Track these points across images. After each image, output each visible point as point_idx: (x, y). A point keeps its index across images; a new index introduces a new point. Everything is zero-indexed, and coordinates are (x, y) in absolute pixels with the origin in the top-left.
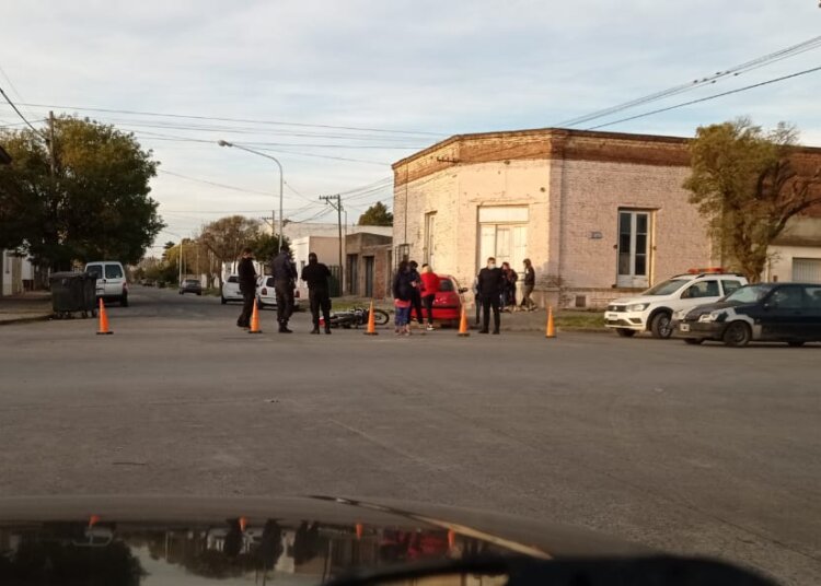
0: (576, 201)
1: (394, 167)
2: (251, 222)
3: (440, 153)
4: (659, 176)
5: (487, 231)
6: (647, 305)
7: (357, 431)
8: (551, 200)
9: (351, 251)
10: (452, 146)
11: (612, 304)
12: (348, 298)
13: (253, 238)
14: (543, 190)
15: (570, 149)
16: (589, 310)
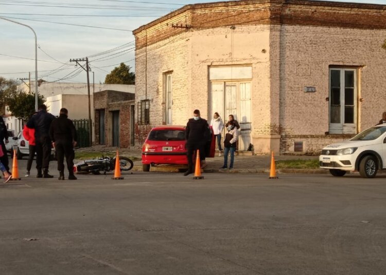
0: (293, 60)
1: (135, 32)
2: (10, 83)
3: (175, 21)
4: (363, 38)
5: (217, 88)
6: (355, 149)
7: (106, 263)
8: (271, 60)
9: (99, 107)
10: (184, 14)
11: (325, 148)
12: (97, 148)
13: (12, 96)
14: (264, 51)
15: (287, 15)
16: (307, 154)
